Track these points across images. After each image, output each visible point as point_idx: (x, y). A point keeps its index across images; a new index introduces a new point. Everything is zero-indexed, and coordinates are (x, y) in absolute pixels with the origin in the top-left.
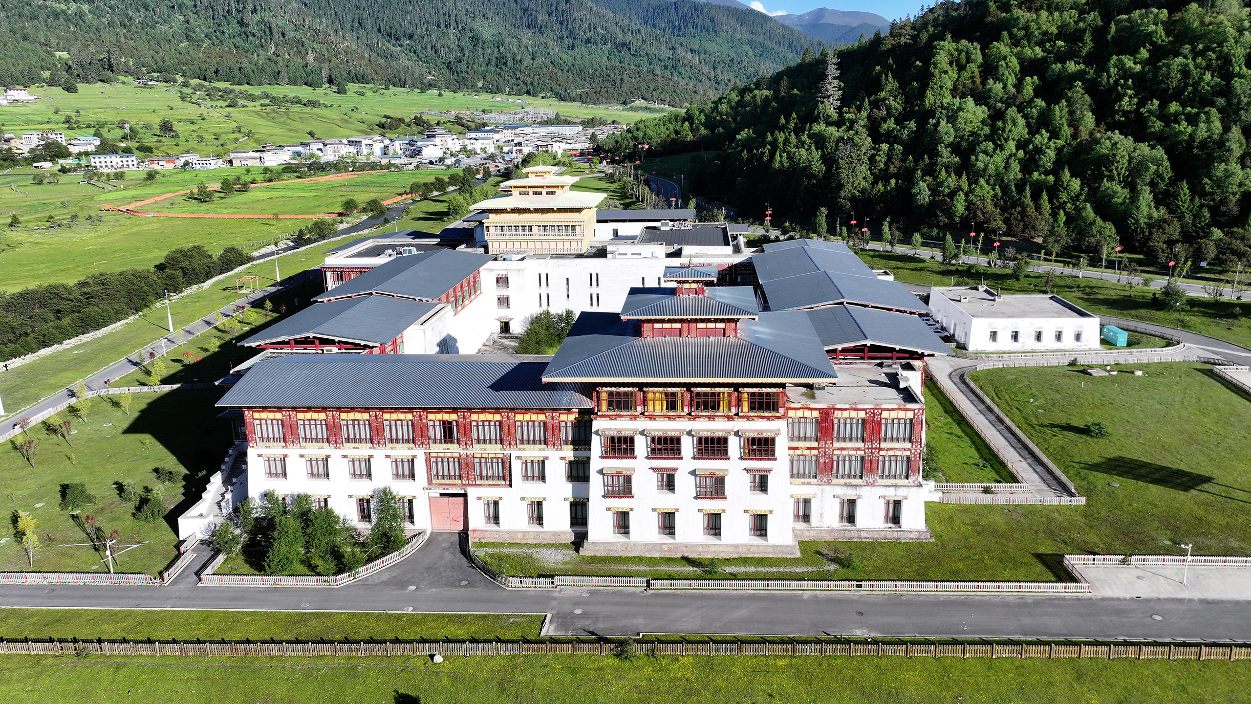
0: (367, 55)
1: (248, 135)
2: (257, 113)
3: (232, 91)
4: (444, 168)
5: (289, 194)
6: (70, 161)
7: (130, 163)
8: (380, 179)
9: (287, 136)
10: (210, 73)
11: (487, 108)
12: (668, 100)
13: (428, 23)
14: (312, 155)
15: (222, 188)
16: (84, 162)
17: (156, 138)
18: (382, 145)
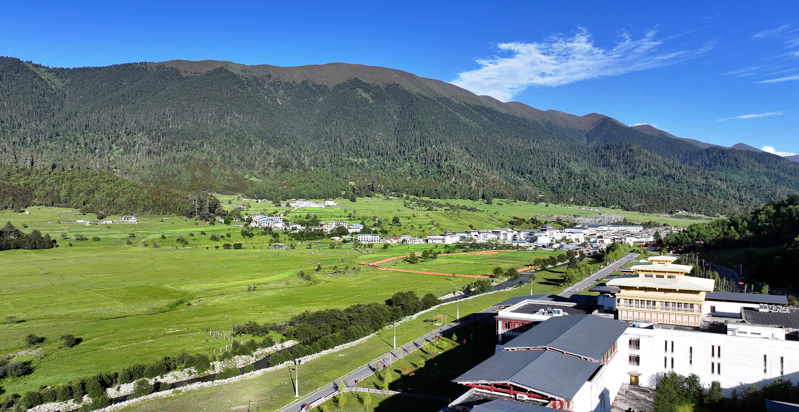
0: (504, 183)
1: (437, 226)
2: (442, 214)
3: (430, 202)
4: (552, 250)
5: (459, 261)
6: (348, 237)
7: (376, 239)
8: (513, 255)
9: (457, 227)
10: (420, 193)
11: (576, 214)
12: (704, 211)
13: (541, 164)
14: (472, 239)
15: (422, 256)
16: (354, 237)
17: (390, 226)
18: (513, 234)
